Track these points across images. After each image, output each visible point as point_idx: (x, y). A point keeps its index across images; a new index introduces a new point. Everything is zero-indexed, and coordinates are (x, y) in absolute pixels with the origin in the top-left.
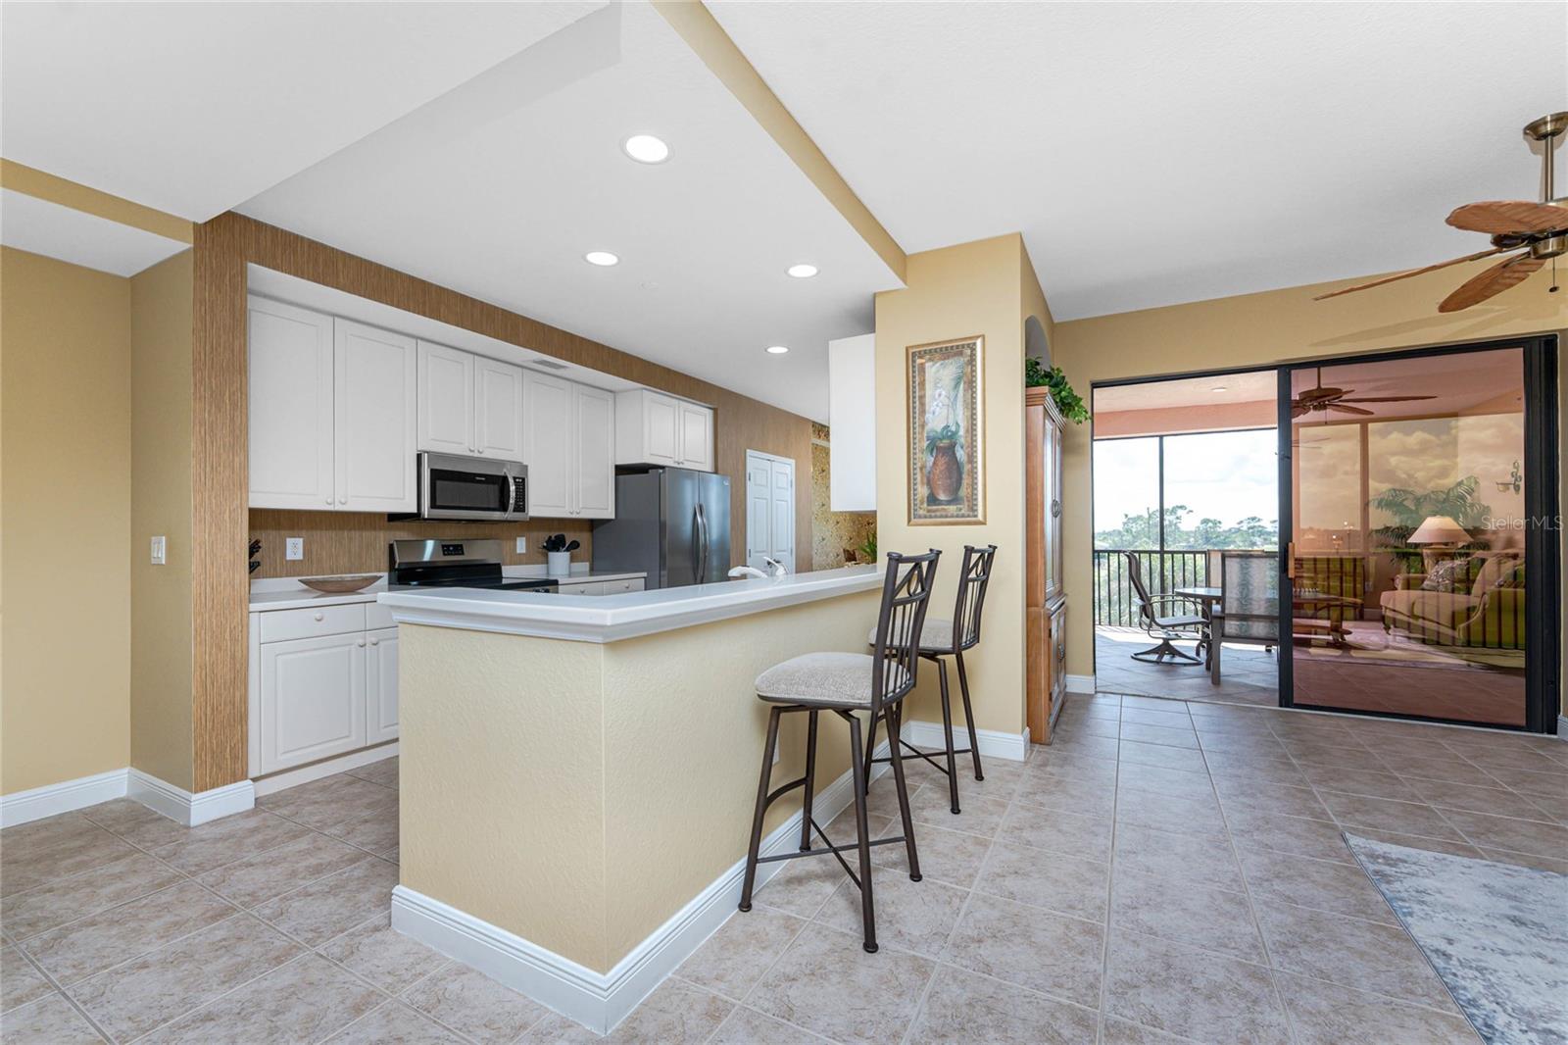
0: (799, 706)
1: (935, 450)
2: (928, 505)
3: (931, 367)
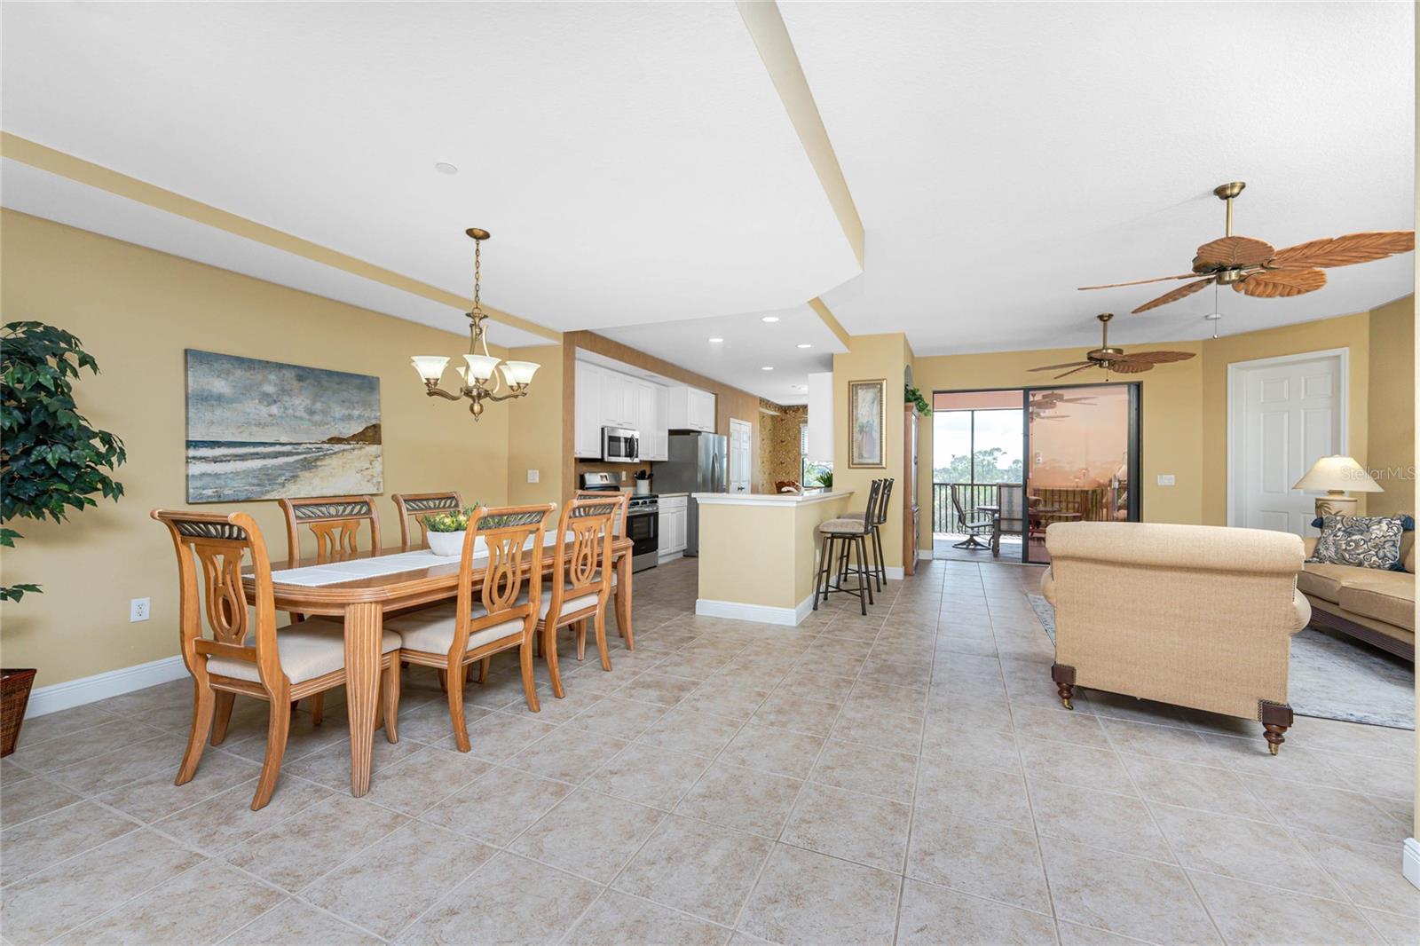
1: (862, 433)
2: (859, 459)
3: (861, 392)
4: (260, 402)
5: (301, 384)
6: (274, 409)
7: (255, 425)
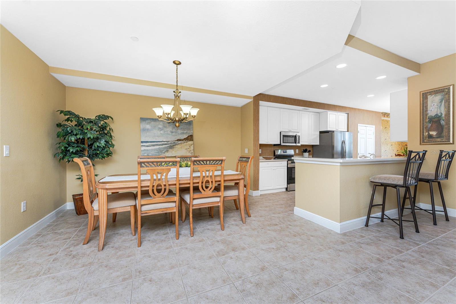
0: (382, 185)
1: (432, 122)
2: (428, 139)
3: (430, 97)
4: (158, 130)
5: (169, 124)
6: (162, 132)
7: (157, 136)
